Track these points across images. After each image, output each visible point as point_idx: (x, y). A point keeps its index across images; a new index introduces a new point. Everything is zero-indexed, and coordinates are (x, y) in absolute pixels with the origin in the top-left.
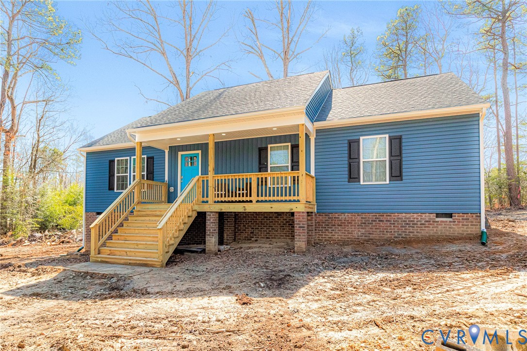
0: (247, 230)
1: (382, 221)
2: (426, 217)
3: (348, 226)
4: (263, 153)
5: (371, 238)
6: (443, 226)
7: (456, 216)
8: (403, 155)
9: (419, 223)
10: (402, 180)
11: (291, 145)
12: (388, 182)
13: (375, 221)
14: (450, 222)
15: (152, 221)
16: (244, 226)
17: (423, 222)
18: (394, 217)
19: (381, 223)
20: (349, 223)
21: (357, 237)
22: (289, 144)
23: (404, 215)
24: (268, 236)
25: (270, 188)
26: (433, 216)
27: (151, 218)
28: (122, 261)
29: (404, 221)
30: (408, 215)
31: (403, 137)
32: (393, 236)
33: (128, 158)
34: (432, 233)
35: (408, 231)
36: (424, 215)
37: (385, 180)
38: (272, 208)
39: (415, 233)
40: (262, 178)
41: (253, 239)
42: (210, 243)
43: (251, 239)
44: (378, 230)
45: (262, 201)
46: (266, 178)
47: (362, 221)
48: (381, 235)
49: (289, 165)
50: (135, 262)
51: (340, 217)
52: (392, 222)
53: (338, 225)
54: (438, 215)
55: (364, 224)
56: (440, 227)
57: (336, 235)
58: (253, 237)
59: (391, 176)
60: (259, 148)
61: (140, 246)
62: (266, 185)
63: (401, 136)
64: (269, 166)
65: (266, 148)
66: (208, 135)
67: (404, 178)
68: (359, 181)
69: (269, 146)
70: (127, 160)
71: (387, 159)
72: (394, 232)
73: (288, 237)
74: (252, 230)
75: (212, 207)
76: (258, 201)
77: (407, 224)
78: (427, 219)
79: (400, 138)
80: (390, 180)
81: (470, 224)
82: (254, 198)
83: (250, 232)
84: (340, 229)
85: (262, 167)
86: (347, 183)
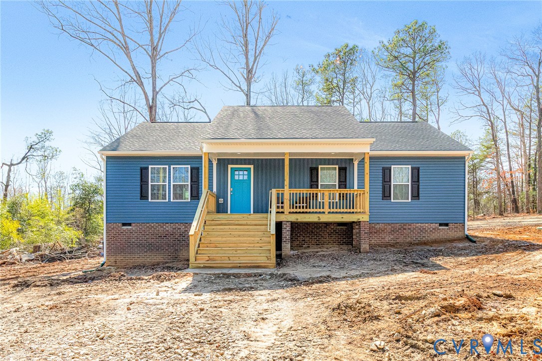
0: (299, 238)
1: (405, 229)
2: (434, 226)
3: (381, 233)
4: (314, 172)
5: (398, 242)
6: (443, 232)
7: (451, 225)
8: (420, 182)
9: (429, 230)
10: (419, 199)
11: (339, 168)
12: (410, 200)
13: (401, 229)
14: (447, 229)
15: (233, 229)
16: (296, 235)
17: (431, 230)
18: (413, 226)
19: (405, 230)
20: (383, 231)
21: (388, 241)
22: (337, 167)
23: (420, 224)
24: (318, 243)
25: (320, 202)
26: (437, 225)
27: (230, 227)
28: (230, 265)
29: (420, 229)
30: (422, 225)
31: (420, 168)
32: (412, 240)
33: (167, 167)
34: (436, 237)
35: (422, 236)
36: (432, 225)
37: (408, 199)
38: (342, 218)
39: (427, 237)
40: (313, 194)
41: (304, 246)
42: (286, 248)
43: (302, 246)
44: (403, 236)
45: (333, 213)
46: (317, 194)
47: (391, 229)
48: (405, 240)
49: (337, 184)
50: (245, 265)
51: (376, 226)
52: (412, 230)
53: (375, 233)
54: (441, 225)
55: (393, 231)
56: (441, 232)
57: (373, 240)
58: (304, 245)
59: (413, 197)
60: (310, 168)
61: (238, 252)
62: (317, 199)
63: (419, 168)
64: (320, 183)
65: (317, 169)
66: (284, 154)
67: (420, 198)
68: (391, 199)
69: (320, 166)
70: (164, 169)
71: (410, 184)
72: (413, 237)
73: (335, 243)
74: (304, 238)
75: (288, 217)
76: (329, 213)
77: (421, 231)
78: (434, 228)
79: (418, 169)
80: (411, 199)
81: (458, 230)
82: (326, 209)
83: (301, 240)
84: (376, 235)
85: (314, 183)
86: (381, 200)
